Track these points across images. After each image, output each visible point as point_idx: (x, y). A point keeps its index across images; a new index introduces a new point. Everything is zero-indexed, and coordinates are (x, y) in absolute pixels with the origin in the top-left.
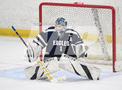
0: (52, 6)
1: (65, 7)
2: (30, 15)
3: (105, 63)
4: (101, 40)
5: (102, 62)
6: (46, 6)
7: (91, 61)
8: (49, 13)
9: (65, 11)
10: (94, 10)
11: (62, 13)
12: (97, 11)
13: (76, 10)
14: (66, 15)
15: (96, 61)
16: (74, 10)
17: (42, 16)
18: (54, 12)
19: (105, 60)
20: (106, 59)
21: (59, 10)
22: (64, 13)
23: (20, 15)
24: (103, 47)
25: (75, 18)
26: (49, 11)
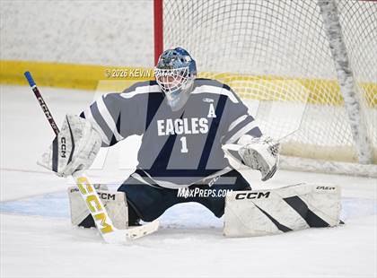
2: (127, 20)
3: (361, 171)
4: (350, 98)
5: (351, 167)
7: (318, 166)
8: (186, 16)
9: (234, 7)
10: (328, 5)
11: (227, 15)
12: (335, 9)
13: (271, 6)
14: (239, 19)
15: (332, 166)
16: (265, 4)
17: (165, 23)
18: (200, 9)
19: (362, 163)
20: (365, 159)
21: (216, 6)
22: (233, 14)
23: (94, 22)
24: (354, 120)
25: (267, 30)
26: (186, 9)
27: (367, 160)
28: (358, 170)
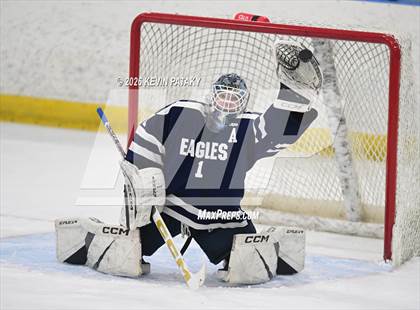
0: (174, 27)
1: (219, 30)
3: (350, 229)
4: (342, 148)
5: (339, 225)
6: (157, 26)
7: (302, 221)
8: (165, 51)
9: (217, 43)
10: (324, 46)
11: (208, 52)
12: (330, 51)
13: (258, 44)
14: (221, 57)
15: (316, 222)
16: (251, 41)
17: (141, 59)
18: (180, 45)
19: (350, 220)
20: (355, 215)
21: (198, 42)
22: (215, 51)
23: (62, 52)
24: (346, 172)
25: (252, 70)
27: (357, 216)
28: (346, 227)
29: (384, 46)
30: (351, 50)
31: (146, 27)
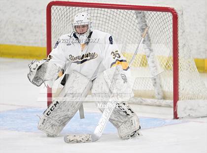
0: (68, 7)
1: (90, 8)
2: (30, 21)
3: (158, 103)
4: (152, 64)
5: (152, 101)
6: (59, 7)
7: (134, 100)
8: (64, 19)
10: (141, 14)
12: (144, 17)
13: (109, 15)
15: (141, 100)
17: (52, 24)
18: (71, 16)
19: (158, 99)
20: (160, 97)
23: (12, 21)
25: (106, 28)
26: (63, 16)
28: (155, 103)
29: (170, 14)
30: (155, 16)
31: (54, 8)
